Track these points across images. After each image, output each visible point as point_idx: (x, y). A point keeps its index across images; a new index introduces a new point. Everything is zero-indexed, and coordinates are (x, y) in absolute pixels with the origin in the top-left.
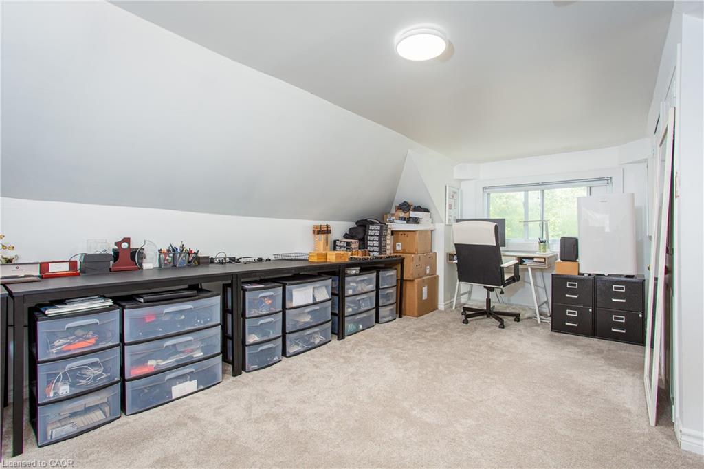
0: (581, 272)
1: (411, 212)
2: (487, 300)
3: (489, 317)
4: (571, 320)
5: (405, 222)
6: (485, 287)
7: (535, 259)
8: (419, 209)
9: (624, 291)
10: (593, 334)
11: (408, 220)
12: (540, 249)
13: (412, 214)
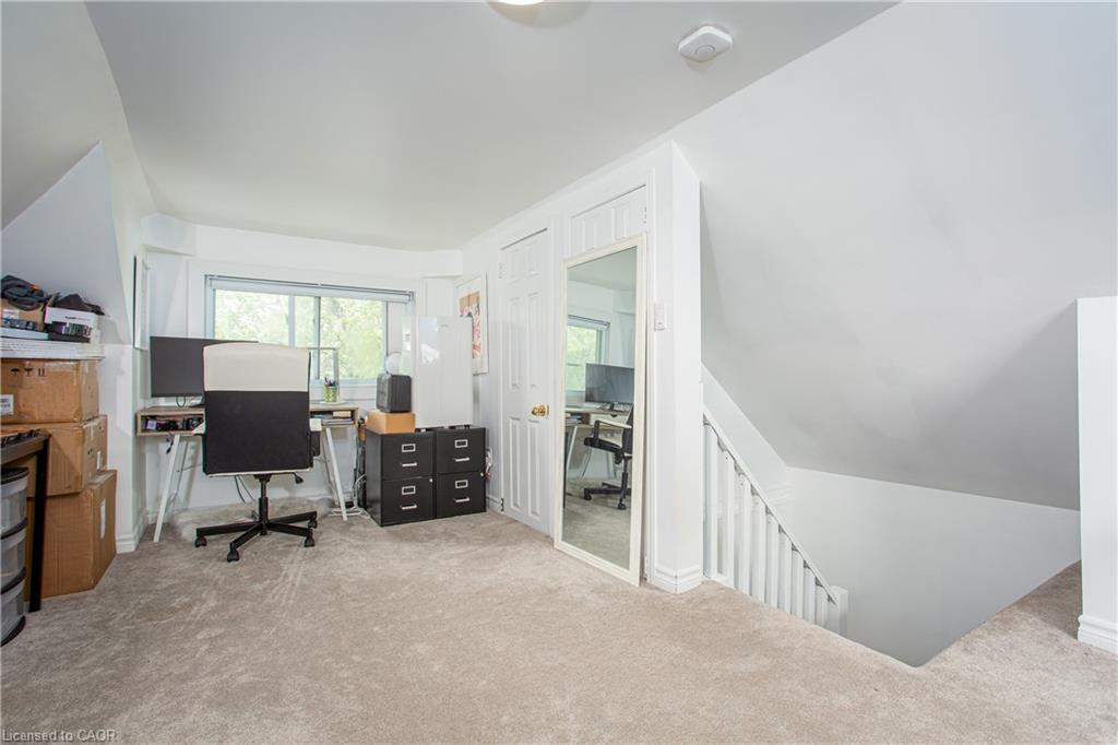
0: (417, 427)
1: (49, 310)
2: (260, 500)
3: (264, 534)
4: (409, 500)
5: (45, 335)
6: (256, 476)
7: (335, 414)
8: (73, 302)
9: (466, 446)
10: (435, 513)
11: (54, 332)
12: (328, 397)
13: (53, 315)
